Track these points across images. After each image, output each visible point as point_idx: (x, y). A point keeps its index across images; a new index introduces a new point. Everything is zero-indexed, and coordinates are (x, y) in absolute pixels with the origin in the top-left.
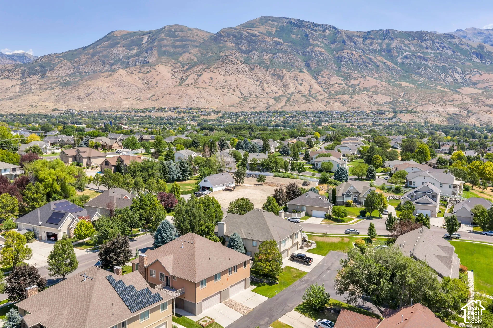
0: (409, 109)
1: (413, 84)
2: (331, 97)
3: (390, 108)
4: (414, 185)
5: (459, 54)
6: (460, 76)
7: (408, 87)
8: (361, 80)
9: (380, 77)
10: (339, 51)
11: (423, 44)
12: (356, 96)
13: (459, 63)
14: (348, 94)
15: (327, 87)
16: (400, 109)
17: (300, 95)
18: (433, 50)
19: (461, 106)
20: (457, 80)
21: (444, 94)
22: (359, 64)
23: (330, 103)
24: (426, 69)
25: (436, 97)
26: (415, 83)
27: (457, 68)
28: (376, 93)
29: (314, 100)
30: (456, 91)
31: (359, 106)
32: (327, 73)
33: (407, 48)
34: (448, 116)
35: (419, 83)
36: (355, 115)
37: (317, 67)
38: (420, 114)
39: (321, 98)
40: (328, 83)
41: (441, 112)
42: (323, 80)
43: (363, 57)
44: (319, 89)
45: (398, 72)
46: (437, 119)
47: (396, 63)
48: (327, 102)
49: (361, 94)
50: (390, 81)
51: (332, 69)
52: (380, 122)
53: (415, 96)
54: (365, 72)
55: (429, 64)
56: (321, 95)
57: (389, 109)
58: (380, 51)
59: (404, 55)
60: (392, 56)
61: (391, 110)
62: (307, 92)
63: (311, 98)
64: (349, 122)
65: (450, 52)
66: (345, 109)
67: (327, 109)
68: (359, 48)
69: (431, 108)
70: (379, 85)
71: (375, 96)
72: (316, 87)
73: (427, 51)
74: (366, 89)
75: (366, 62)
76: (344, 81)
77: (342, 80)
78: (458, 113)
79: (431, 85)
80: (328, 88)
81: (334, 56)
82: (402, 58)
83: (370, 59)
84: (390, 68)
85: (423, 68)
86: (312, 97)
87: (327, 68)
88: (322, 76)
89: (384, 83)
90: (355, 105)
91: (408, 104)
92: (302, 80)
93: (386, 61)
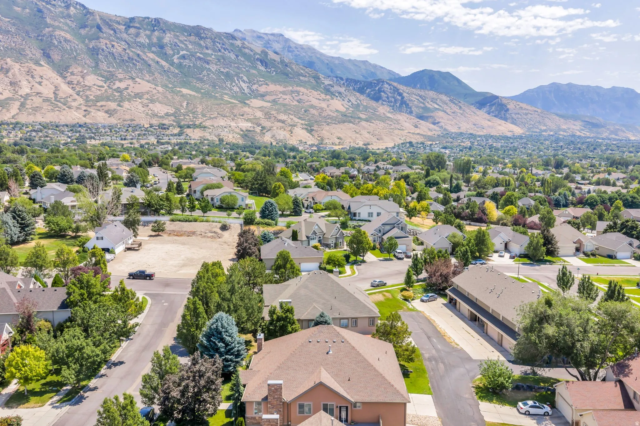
0: (196, 123)
1: (196, 92)
2: (90, 104)
3: (174, 121)
4: (359, 216)
5: (242, 59)
6: (246, 85)
7: (190, 95)
8: (130, 82)
9: (153, 80)
10: (94, 39)
11: (202, 42)
12: (126, 104)
13: (244, 70)
14: (115, 101)
15: (81, 90)
16: (186, 123)
17: (41, 100)
18: (214, 52)
19: (254, 121)
20: (244, 90)
21: (234, 106)
22: (123, 60)
23: (90, 112)
24: (208, 74)
25: (225, 110)
26: (197, 90)
27: (243, 75)
28: (152, 101)
29: (65, 107)
30: (245, 103)
31: (132, 117)
32: (80, 69)
33: (183, 46)
34: (242, 133)
35: (202, 91)
36: (130, 129)
37: (62, 59)
38: (211, 130)
39: (74, 104)
40: (83, 83)
41: (233, 128)
42: (75, 79)
43: (127, 51)
44: (70, 91)
45: (175, 75)
46: (231, 136)
47: (172, 64)
48: (85, 111)
49: (132, 102)
50: (167, 87)
51: (86, 64)
52: (166, 139)
53: (201, 107)
54: (133, 72)
55: (211, 68)
56: (75, 100)
57: (172, 122)
58: (150, 45)
59: (180, 54)
60: (166, 54)
61: (175, 124)
62: (52, 96)
63: (59, 104)
64: (125, 139)
65: (233, 57)
66: (113, 121)
67: (88, 120)
68: (121, 39)
69: (222, 122)
70: (155, 91)
71: (150, 105)
72: (65, 89)
73: (207, 51)
74: (138, 96)
75: (132, 59)
76: (105, 83)
77: (102, 80)
78: (252, 129)
79: (217, 95)
80: (83, 91)
81: (87, 45)
82: (178, 58)
83: (138, 55)
84: (166, 69)
85: (205, 73)
86: (61, 103)
87: (78, 62)
88: (72, 74)
89: (160, 89)
90: (127, 117)
91: (194, 117)
92: (41, 77)
93: (159, 60)
